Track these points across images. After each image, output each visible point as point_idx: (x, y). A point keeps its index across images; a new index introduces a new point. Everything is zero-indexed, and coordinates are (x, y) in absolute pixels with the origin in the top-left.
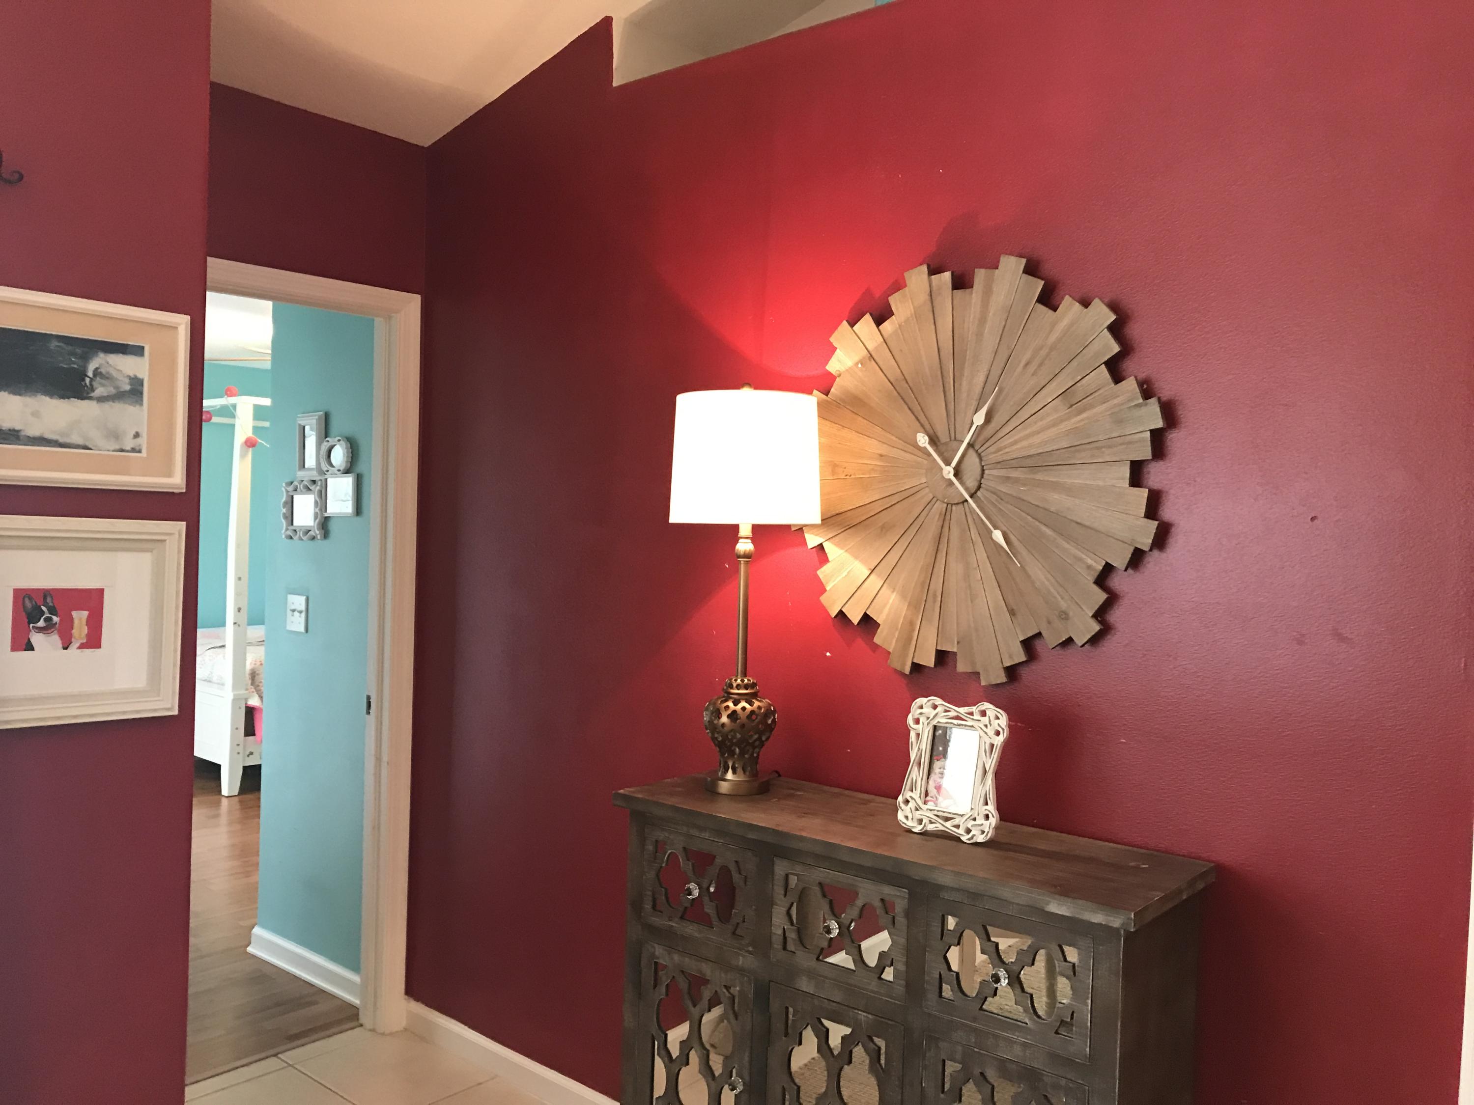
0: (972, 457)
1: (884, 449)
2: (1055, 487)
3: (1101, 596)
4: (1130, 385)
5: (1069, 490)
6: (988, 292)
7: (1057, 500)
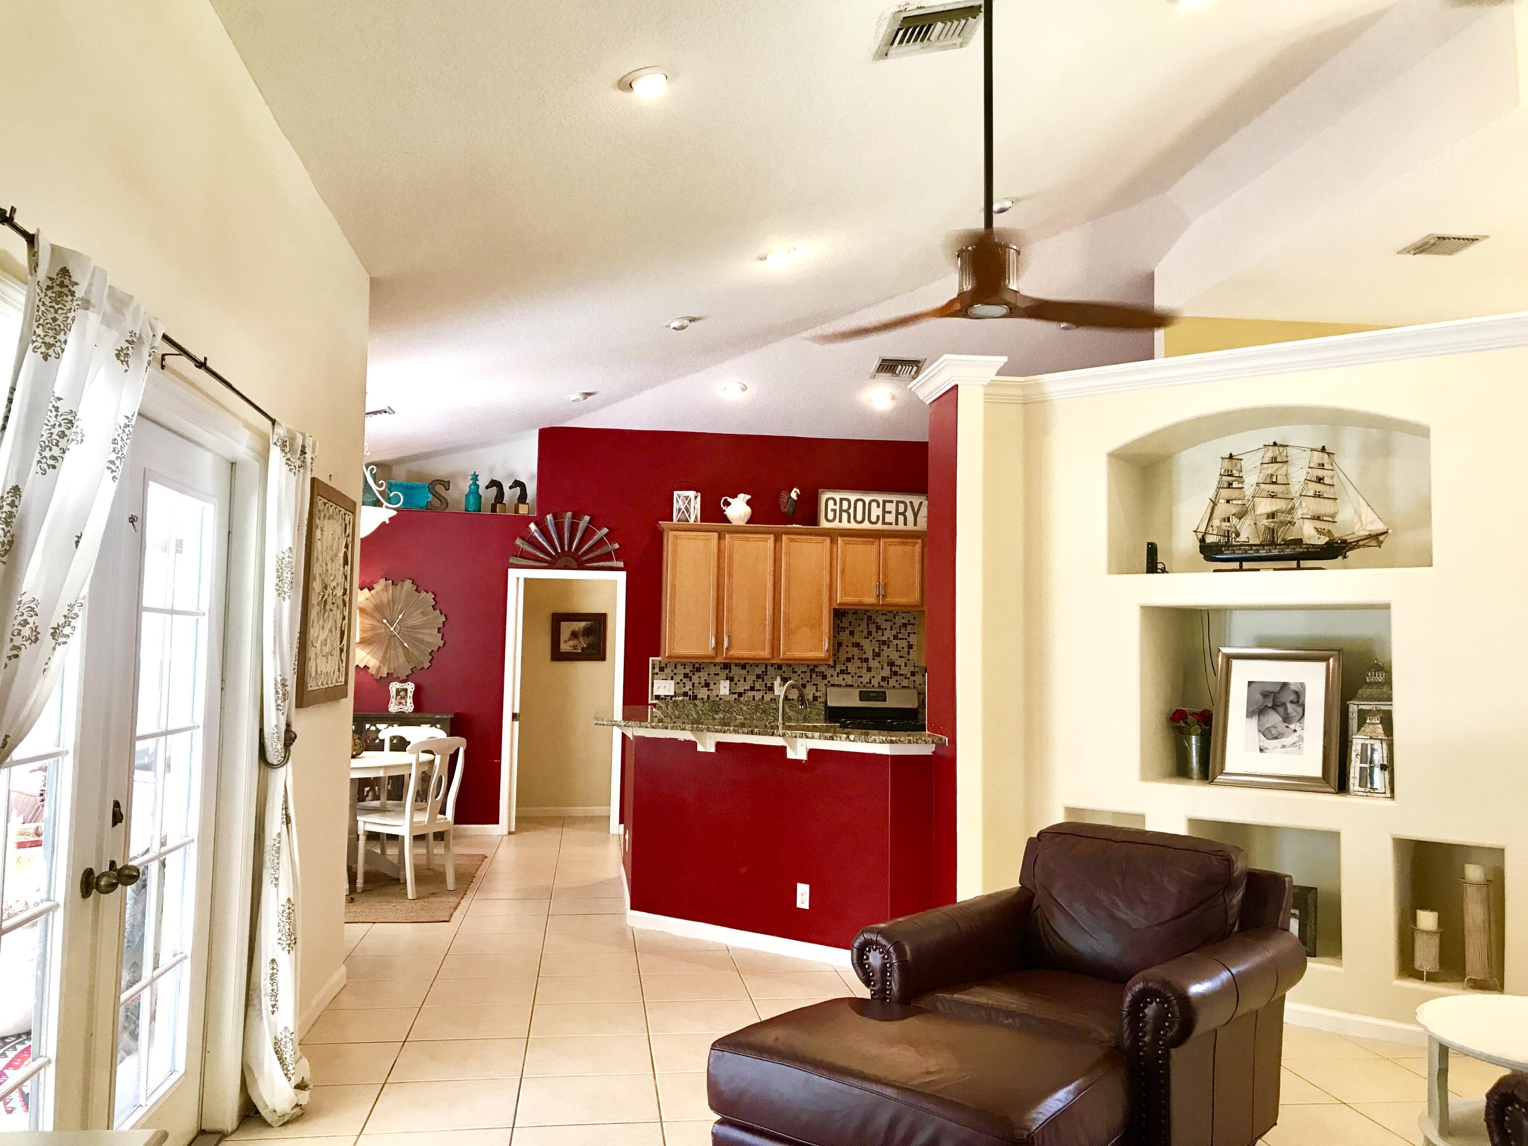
0: (398, 626)
1: (372, 623)
2: (419, 633)
3: (431, 657)
4: (438, 611)
5: (423, 634)
6: (402, 587)
7: (420, 636)
